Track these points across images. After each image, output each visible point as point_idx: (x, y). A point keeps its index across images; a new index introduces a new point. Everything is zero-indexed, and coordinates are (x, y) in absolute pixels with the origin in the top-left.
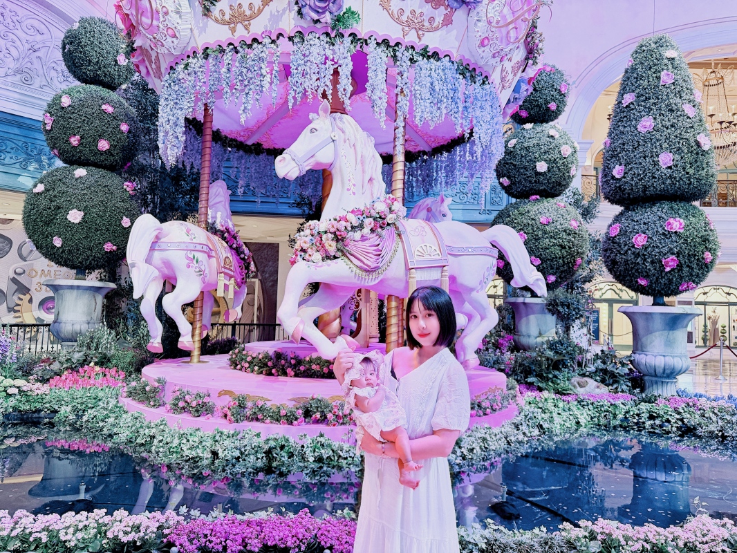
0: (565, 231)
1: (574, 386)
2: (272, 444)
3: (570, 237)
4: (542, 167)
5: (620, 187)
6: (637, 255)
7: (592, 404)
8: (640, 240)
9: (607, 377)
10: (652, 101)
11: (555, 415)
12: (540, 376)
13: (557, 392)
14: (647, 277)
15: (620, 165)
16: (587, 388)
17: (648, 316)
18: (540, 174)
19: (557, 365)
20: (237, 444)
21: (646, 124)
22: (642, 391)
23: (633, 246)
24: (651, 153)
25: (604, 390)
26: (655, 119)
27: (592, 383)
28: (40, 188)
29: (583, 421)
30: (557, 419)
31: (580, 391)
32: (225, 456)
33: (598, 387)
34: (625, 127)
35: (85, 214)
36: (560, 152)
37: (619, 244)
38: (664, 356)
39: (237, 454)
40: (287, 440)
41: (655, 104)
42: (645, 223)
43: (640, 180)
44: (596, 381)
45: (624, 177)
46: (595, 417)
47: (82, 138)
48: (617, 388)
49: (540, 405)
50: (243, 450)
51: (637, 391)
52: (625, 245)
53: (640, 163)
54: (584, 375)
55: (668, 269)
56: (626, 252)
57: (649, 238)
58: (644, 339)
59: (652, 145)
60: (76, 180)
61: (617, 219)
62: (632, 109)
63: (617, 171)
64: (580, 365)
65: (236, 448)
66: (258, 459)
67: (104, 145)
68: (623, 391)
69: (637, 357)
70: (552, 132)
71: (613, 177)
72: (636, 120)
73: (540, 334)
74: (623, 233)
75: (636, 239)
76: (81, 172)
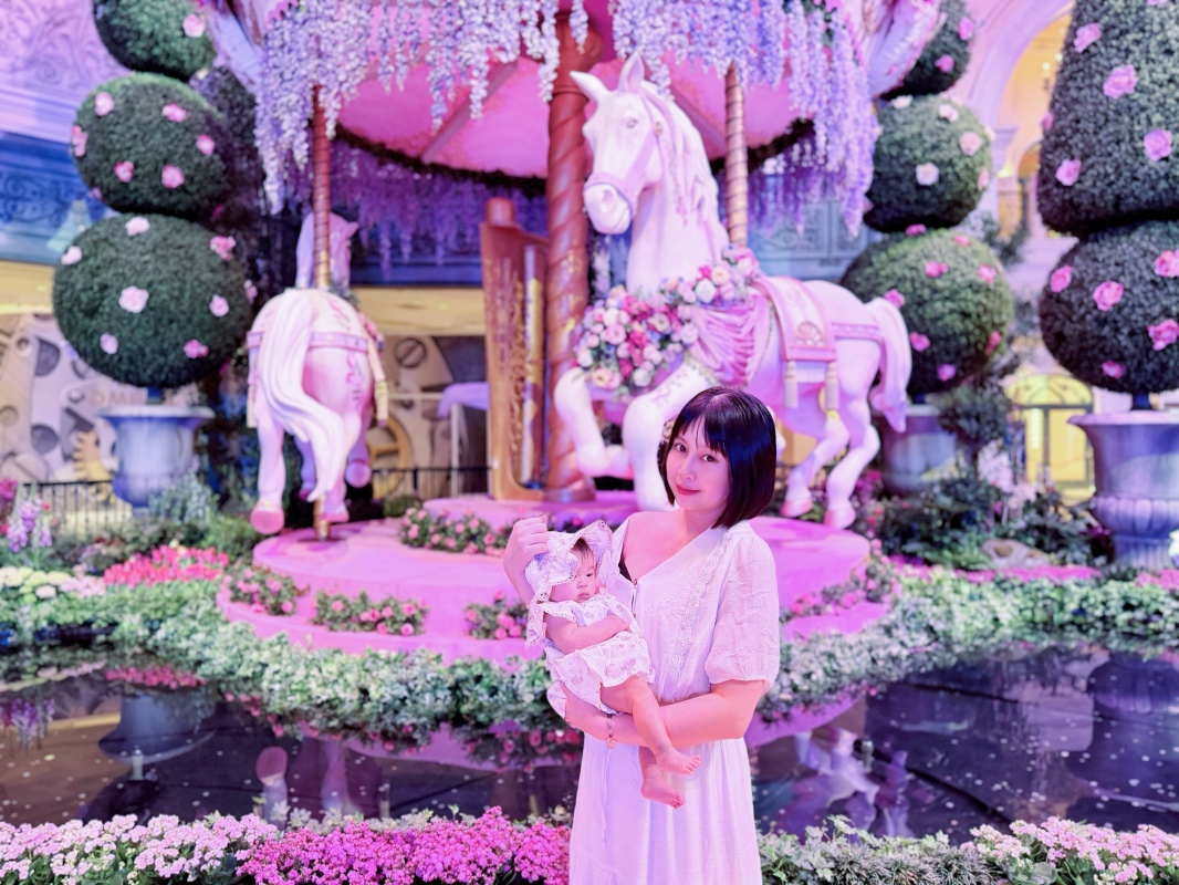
0: (970, 286)
1: (990, 557)
2: (461, 673)
3: (981, 297)
4: (927, 174)
5: (1071, 201)
6: (1102, 321)
7: (1022, 586)
8: (1107, 296)
9: (1048, 538)
10: (1130, 37)
11: (955, 607)
12: (927, 539)
13: (958, 567)
14: (1120, 359)
15: (1072, 158)
16: (1012, 559)
17: (1123, 430)
18: (925, 187)
19: (958, 521)
20: (404, 674)
21: (1120, 81)
22: (1110, 560)
23: (1096, 307)
24: (1131, 132)
25: (1042, 560)
26: (1138, 69)
27: (1020, 551)
28: (74, 255)
29: (1005, 617)
30: (960, 616)
31: (1000, 563)
32: (382, 696)
33: (1031, 556)
34: (1080, 89)
35: (151, 296)
36: (959, 146)
37: (1069, 305)
38: (1151, 500)
39: (402, 692)
40: (487, 667)
41: (1137, 42)
42: (1117, 264)
43: (1111, 184)
44: (1028, 545)
45: (1079, 182)
46: (1026, 609)
47: (136, 165)
48: (1064, 558)
49: (930, 592)
50: (411, 685)
51: (1100, 561)
52: (1081, 304)
53: (1110, 154)
54: (1005, 536)
55: (1160, 345)
56: (1082, 318)
57: (1125, 290)
58: (1114, 472)
59: (1132, 118)
60: (132, 238)
61: (1066, 259)
62: (1095, 55)
63: (1067, 173)
64: (998, 518)
65: (401, 682)
66: (437, 699)
67: (173, 177)
68: (1075, 562)
69: (1101, 502)
70: (945, 111)
71: (1058, 184)
72: (1102, 74)
73: (928, 468)
74: (1078, 284)
75: (1101, 293)
76: (138, 224)
